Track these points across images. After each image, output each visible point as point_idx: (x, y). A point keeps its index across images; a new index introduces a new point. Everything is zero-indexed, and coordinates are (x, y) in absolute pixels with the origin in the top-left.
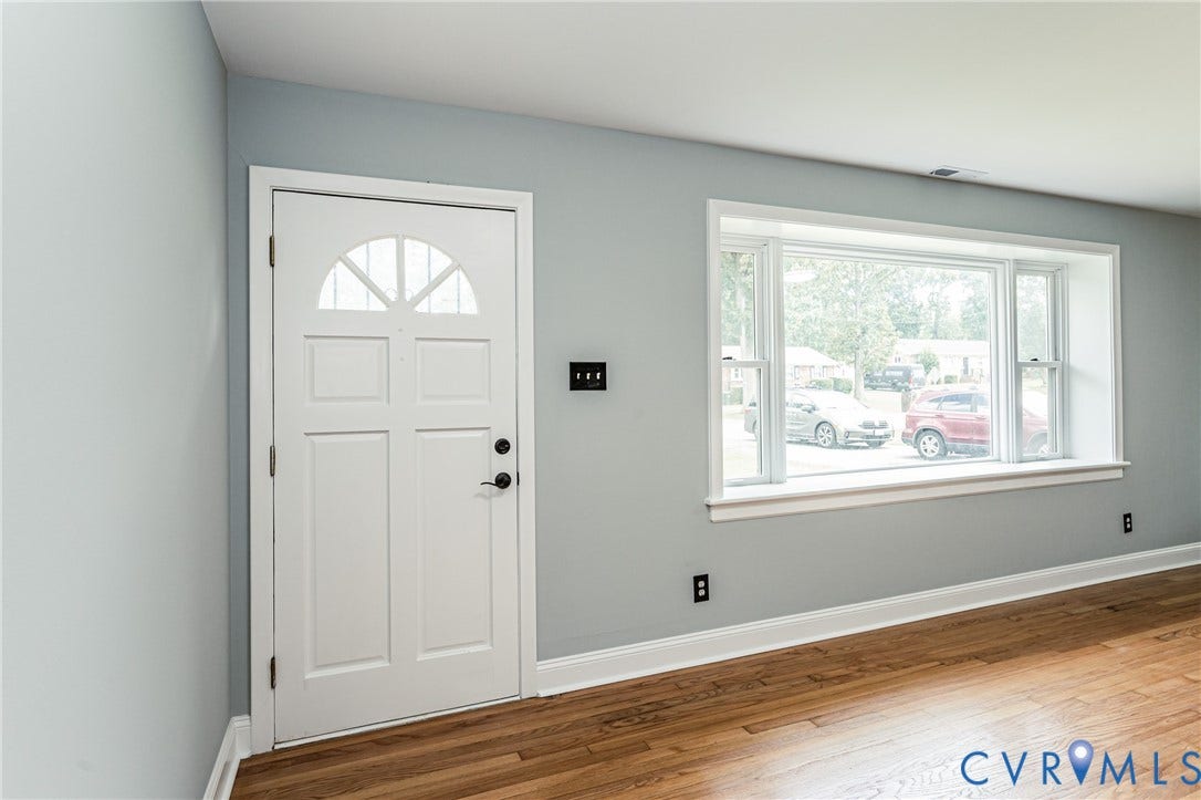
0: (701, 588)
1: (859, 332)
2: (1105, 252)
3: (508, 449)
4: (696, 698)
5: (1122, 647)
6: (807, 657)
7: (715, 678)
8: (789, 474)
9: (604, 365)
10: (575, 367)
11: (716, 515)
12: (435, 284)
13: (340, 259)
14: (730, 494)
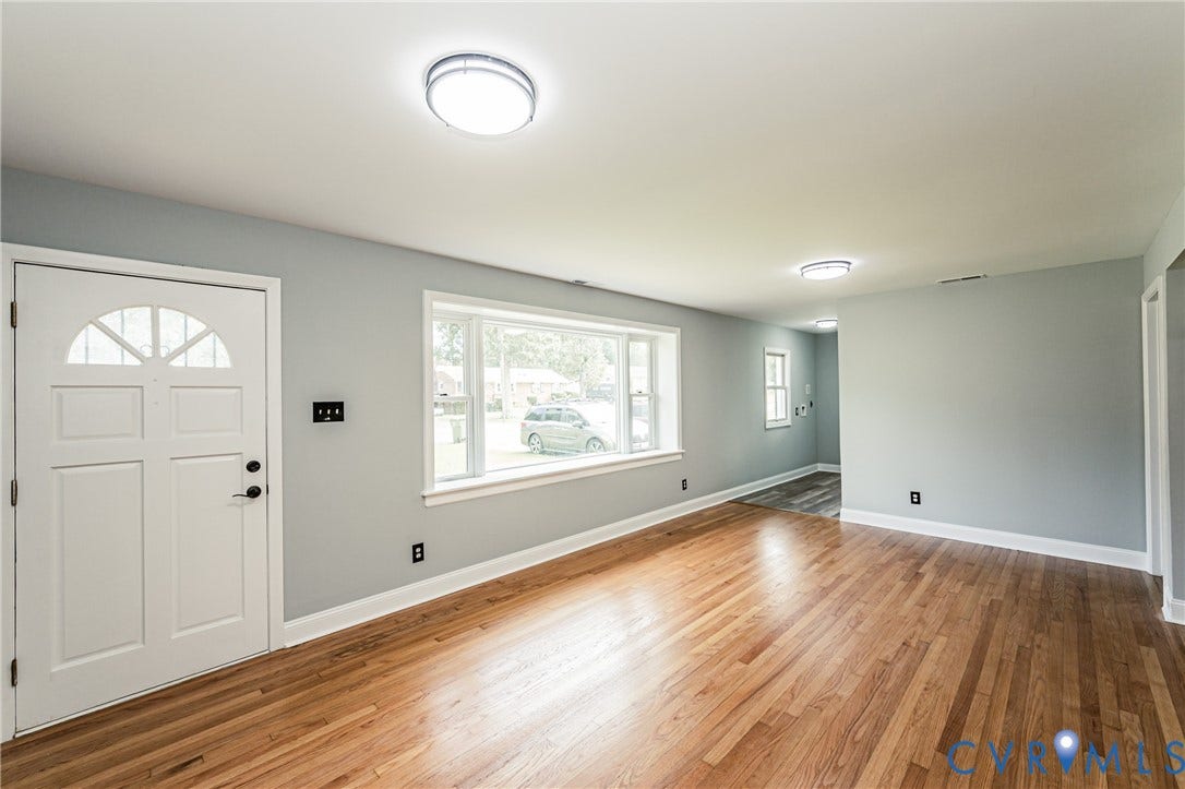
0: (418, 553)
1: (583, 360)
2: (671, 332)
3: (259, 468)
4: (408, 627)
5: (664, 555)
6: (490, 588)
7: (425, 612)
8: (487, 469)
9: (342, 404)
10: (317, 406)
11: (428, 503)
12: (189, 344)
13: (91, 322)
14: (439, 487)
